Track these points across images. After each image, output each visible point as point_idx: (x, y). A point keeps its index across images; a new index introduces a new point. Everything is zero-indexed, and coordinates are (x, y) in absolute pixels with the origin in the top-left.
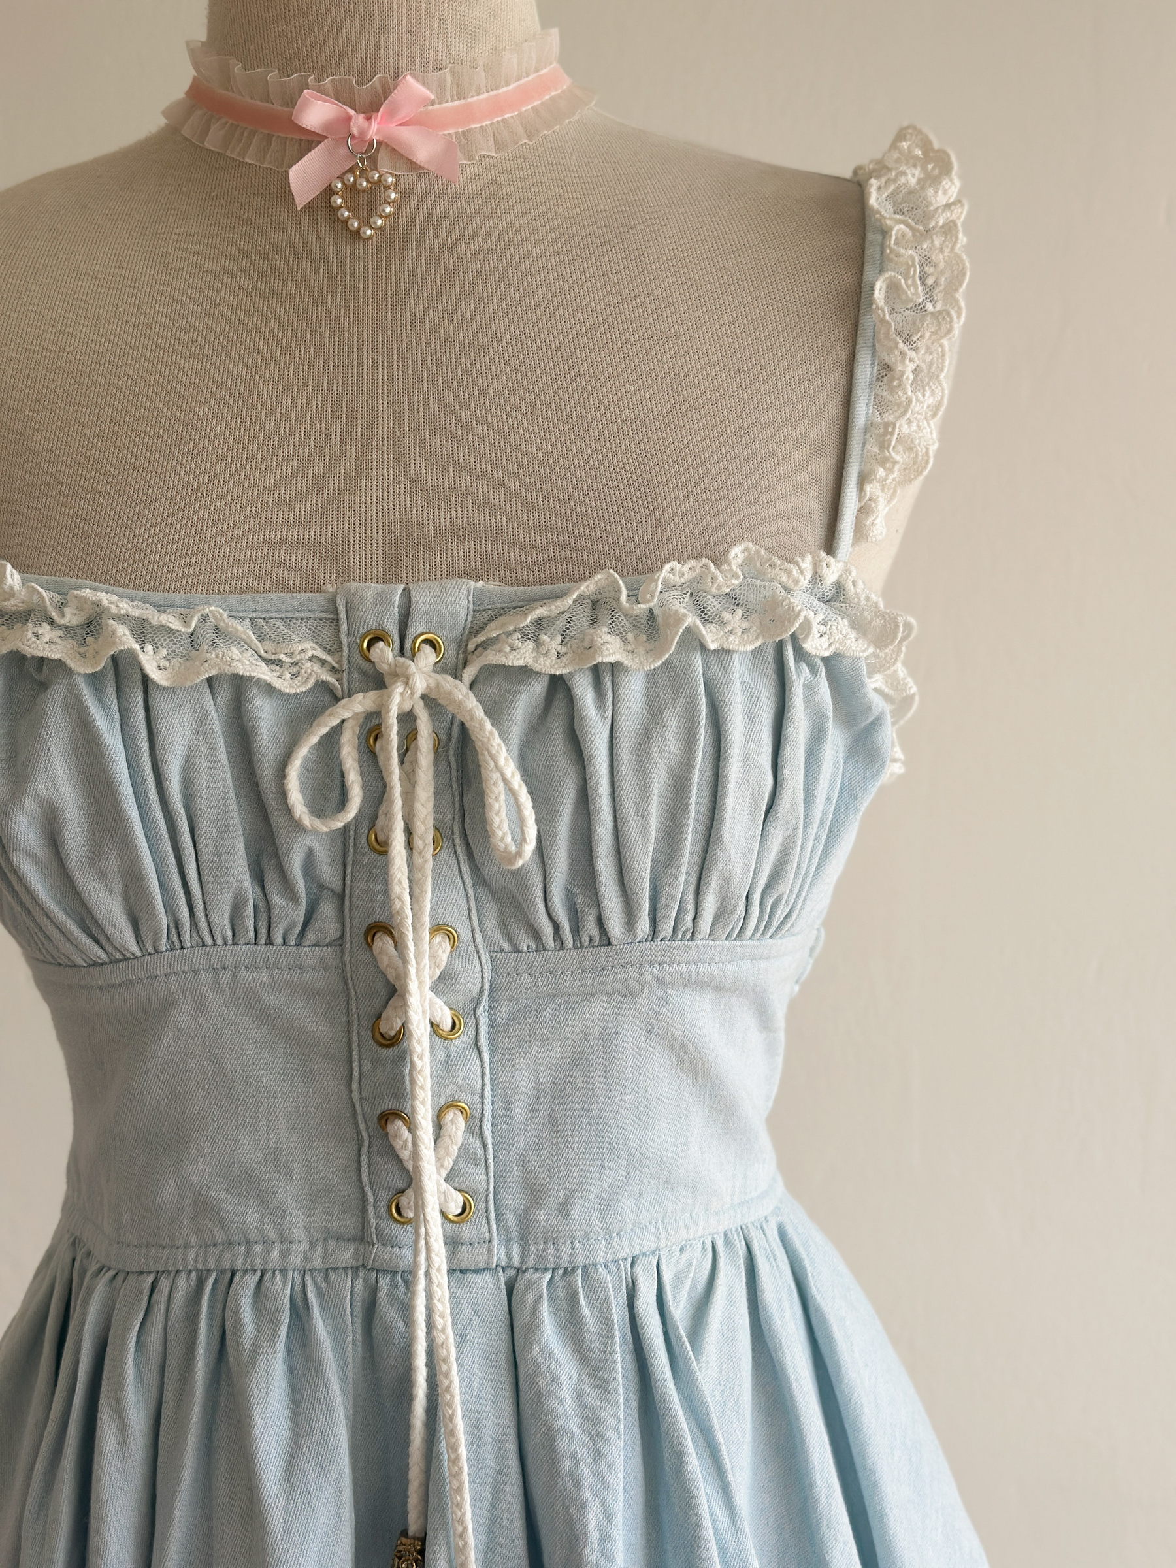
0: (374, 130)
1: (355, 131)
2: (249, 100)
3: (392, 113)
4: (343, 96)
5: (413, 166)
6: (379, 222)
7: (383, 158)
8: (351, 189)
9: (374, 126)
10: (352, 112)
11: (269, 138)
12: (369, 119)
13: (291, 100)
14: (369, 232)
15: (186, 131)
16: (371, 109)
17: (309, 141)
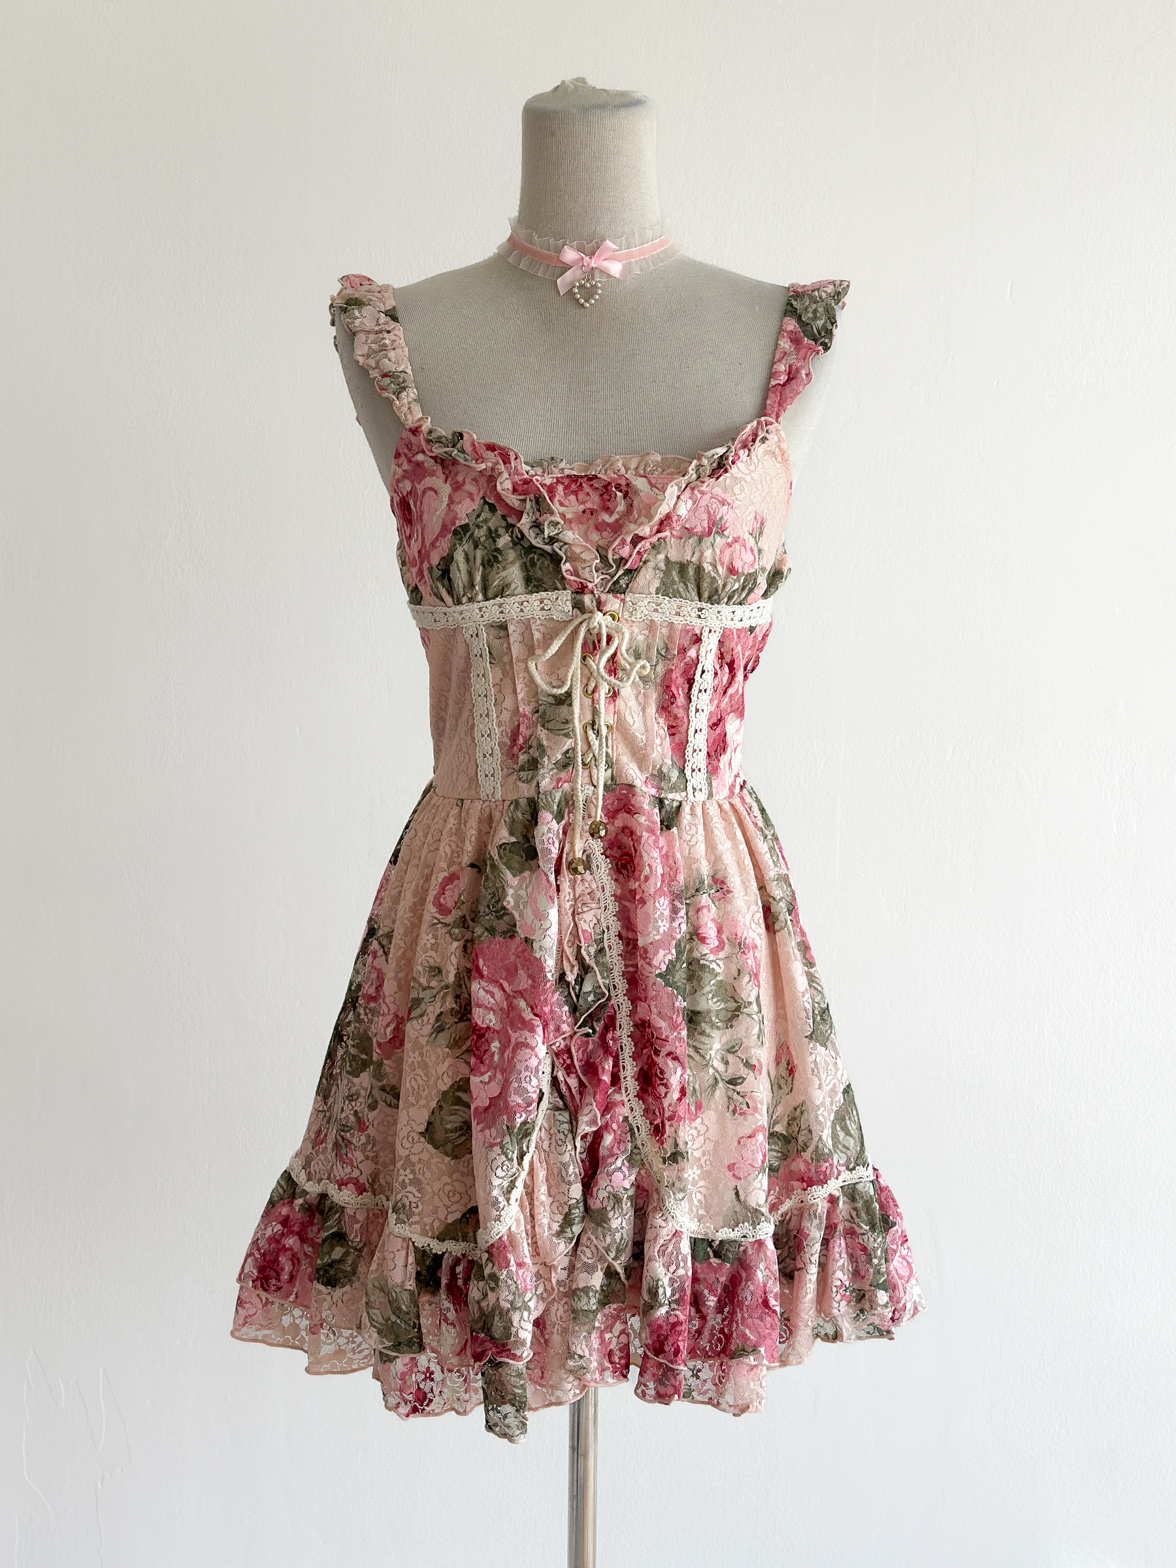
0: (593, 264)
1: (585, 264)
2: (539, 249)
3: (600, 255)
4: (580, 249)
5: (609, 276)
6: (593, 301)
7: (597, 274)
8: (581, 287)
9: (593, 261)
10: (584, 256)
11: (548, 265)
12: (590, 258)
13: (559, 251)
14: (588, 305)
15: (510, 260)
16: (592, 254)
17: (566, 268)
